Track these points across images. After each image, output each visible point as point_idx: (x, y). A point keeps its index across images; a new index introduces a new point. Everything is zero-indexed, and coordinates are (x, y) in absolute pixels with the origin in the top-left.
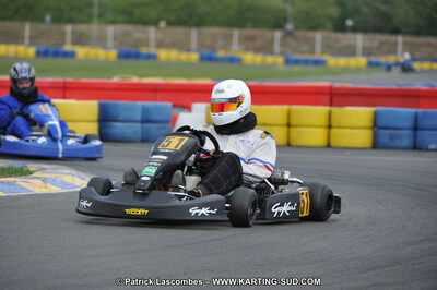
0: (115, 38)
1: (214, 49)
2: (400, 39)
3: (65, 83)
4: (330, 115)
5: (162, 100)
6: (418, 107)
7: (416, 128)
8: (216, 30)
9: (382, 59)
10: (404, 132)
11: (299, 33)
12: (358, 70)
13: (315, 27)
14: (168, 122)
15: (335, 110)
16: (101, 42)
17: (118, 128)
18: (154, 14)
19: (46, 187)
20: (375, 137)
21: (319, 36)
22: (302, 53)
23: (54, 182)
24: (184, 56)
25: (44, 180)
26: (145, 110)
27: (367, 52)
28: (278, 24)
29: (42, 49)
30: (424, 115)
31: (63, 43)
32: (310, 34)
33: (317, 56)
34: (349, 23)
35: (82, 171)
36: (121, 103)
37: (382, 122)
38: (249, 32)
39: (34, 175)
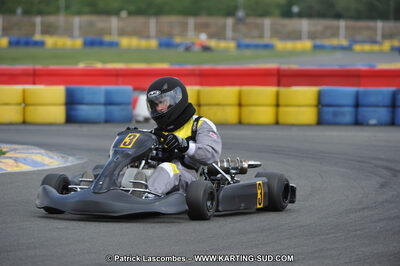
0: (81, 28)
1: (171, 36)
2: (342, 23)
3: (35, 70)
4: (278, 95)
5: (124, 83)
6: (359, 85)
7: (357, 105)
8: (174, 19)
9: (327, 42)
10: (346, 109)
11: (250, 20)
12: (303, 52)
13: (264, 14)
14: (128, 104)
15: (283, 90)
16: (68, 32)
17: (83, 110)
18: (116, 5)
19: (17, 166)
20: (320, 114)
21: (267, 22)
22: (253, 37)
23: (25, 161)
24: (144, 43)
25: (16, 160)
26: (108, 94)
27: (312, 36)
28: (230, 12)
29: (14, 39)
30: (365, 93)
31: (33, 34)
32: (259, 20)
33: (266, 40)
34: (295, 9)
35: (51, 150)
36: (86, 87)
37: (326, 100)
38: (202, 19)
39: (7, 155)
